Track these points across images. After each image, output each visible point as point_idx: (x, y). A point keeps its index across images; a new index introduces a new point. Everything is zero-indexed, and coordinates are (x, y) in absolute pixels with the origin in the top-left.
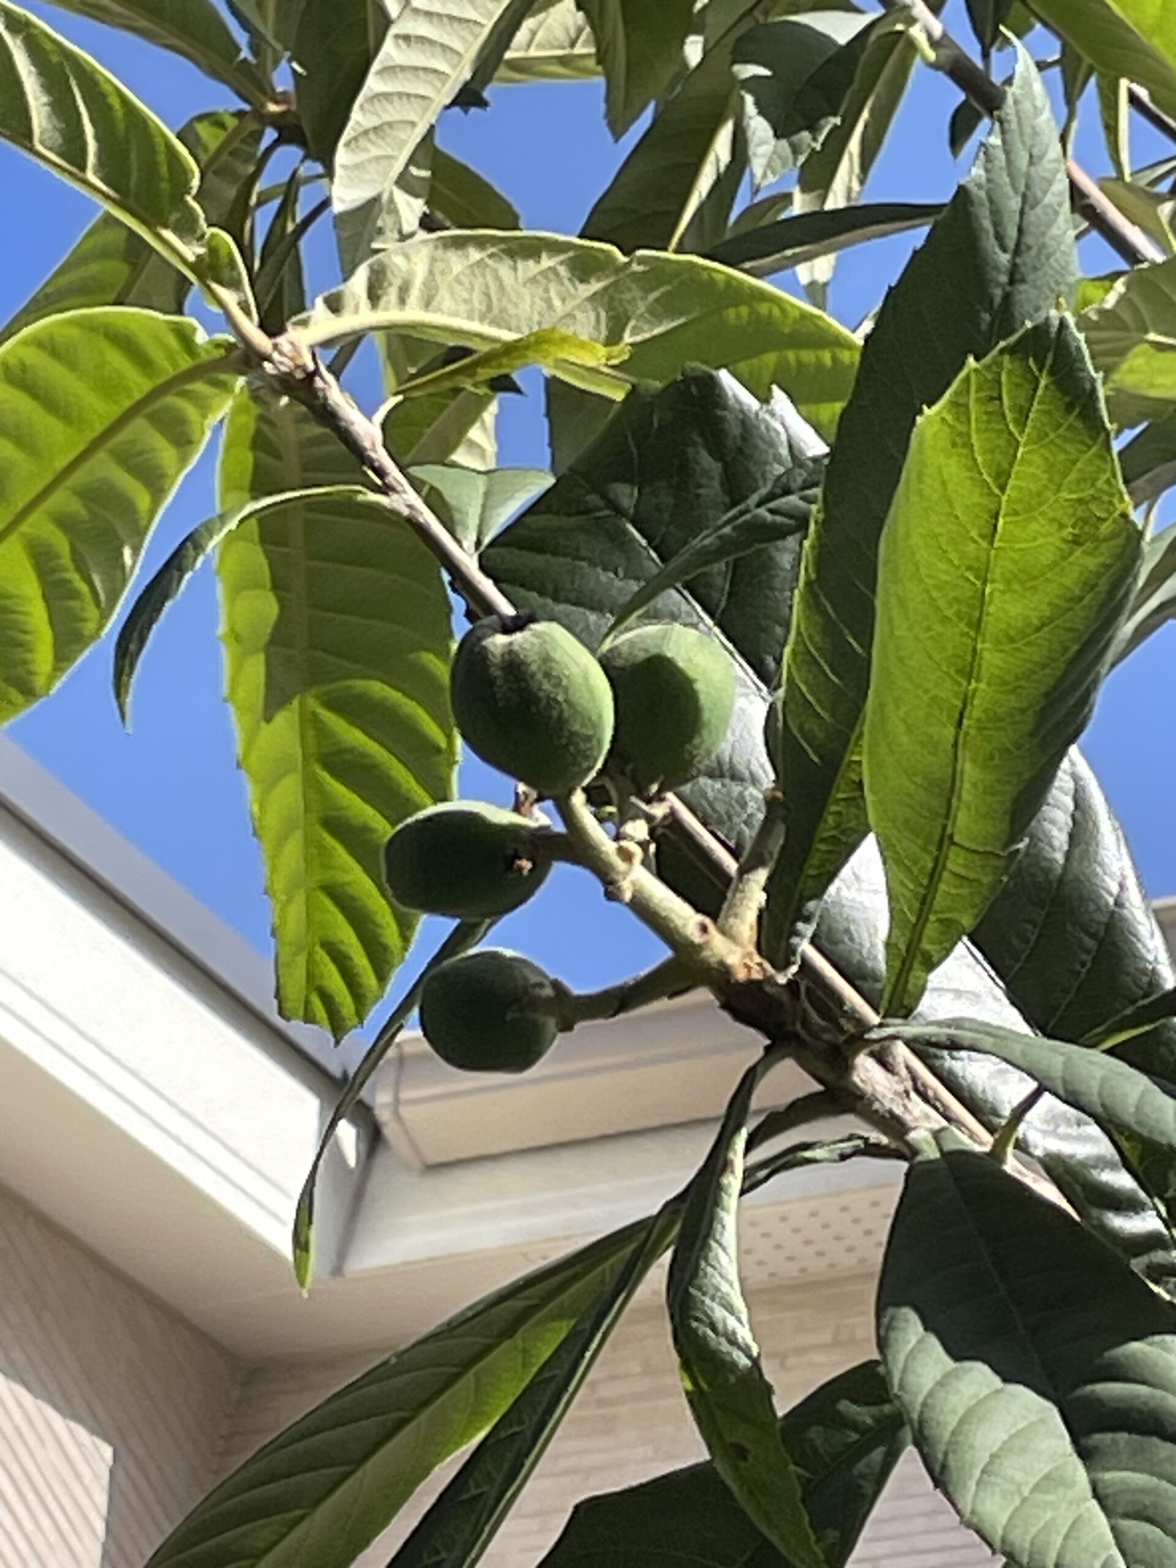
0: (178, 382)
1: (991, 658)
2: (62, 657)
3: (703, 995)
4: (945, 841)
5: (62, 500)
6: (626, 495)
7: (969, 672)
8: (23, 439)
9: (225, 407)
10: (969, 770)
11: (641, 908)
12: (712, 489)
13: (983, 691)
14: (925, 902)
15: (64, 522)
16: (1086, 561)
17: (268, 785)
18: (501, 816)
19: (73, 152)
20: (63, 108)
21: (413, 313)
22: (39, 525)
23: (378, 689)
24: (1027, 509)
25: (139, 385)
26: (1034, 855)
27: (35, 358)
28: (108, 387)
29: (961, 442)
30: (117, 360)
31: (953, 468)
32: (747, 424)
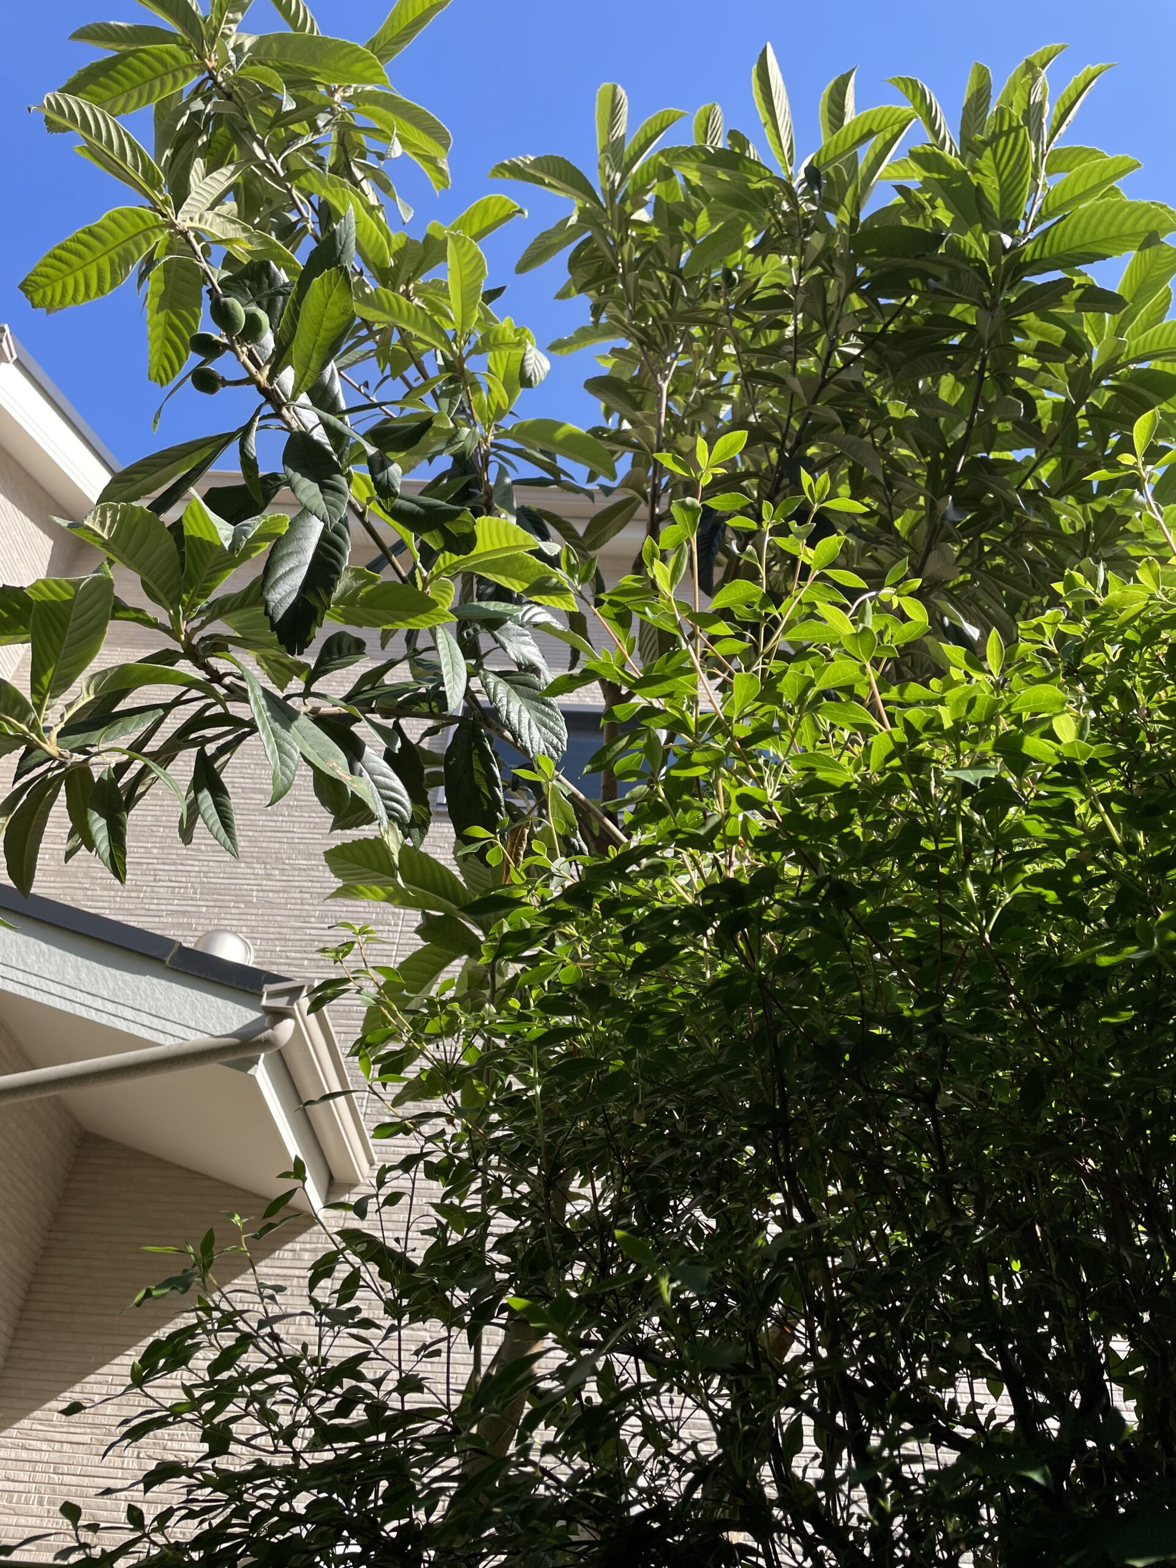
0: (151, 229)
1: (322, 333)
2: (112, 287)
3: (254, 386)
4: (308, 368)
5: (119, 249)
6: (247, 282)
7: (317, 335)
8: (112, 234)
9: (161, 238)
10: (315, 355)
11: (244, 364)
12: (266, 286)
13: (320, 339)
14: (302, 379)
15: (118, 255)
16: (345, 318)
17: (154, 328)
18: (216, 337)
19: (136, 167)
20: (134, 156)
21: (207, 228)
22: (113, 254)
23: (184, 312)
24: (334, 304)
25: (143, 227)
26: (322, 381)
27: (117, 215)
28: (135, 226)
29: (322, 287)
30: (138, 220)
31: (320, 292)
32: (275, 274)
